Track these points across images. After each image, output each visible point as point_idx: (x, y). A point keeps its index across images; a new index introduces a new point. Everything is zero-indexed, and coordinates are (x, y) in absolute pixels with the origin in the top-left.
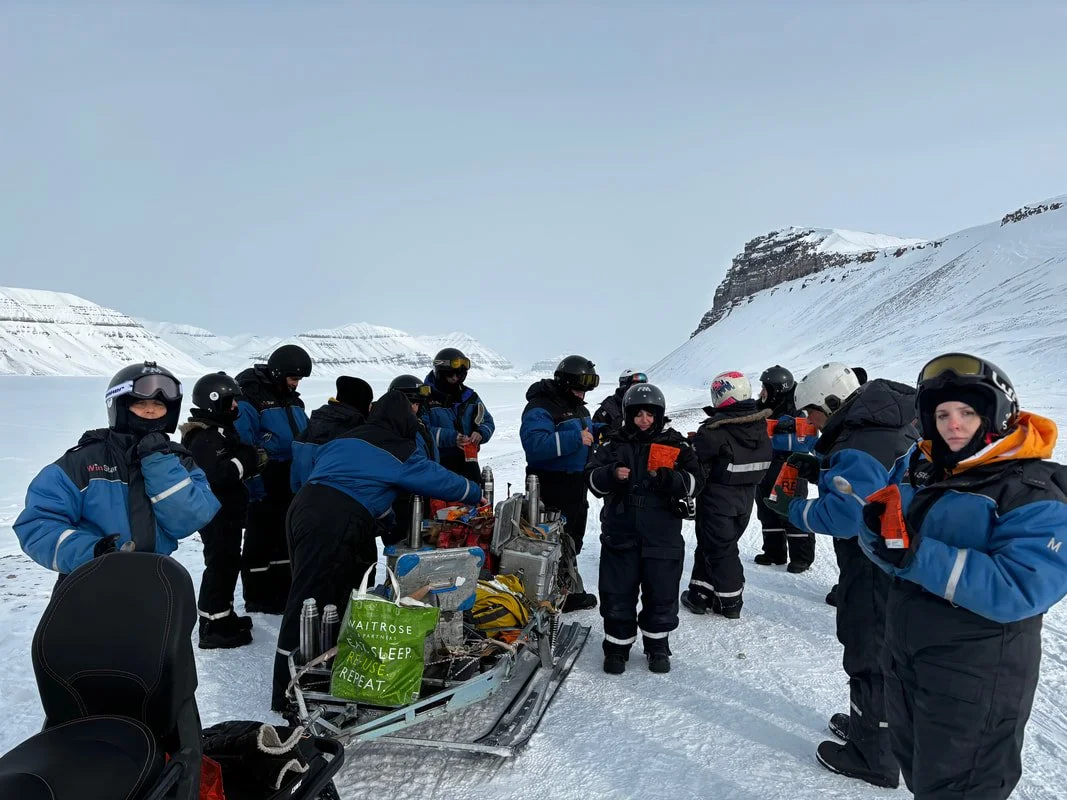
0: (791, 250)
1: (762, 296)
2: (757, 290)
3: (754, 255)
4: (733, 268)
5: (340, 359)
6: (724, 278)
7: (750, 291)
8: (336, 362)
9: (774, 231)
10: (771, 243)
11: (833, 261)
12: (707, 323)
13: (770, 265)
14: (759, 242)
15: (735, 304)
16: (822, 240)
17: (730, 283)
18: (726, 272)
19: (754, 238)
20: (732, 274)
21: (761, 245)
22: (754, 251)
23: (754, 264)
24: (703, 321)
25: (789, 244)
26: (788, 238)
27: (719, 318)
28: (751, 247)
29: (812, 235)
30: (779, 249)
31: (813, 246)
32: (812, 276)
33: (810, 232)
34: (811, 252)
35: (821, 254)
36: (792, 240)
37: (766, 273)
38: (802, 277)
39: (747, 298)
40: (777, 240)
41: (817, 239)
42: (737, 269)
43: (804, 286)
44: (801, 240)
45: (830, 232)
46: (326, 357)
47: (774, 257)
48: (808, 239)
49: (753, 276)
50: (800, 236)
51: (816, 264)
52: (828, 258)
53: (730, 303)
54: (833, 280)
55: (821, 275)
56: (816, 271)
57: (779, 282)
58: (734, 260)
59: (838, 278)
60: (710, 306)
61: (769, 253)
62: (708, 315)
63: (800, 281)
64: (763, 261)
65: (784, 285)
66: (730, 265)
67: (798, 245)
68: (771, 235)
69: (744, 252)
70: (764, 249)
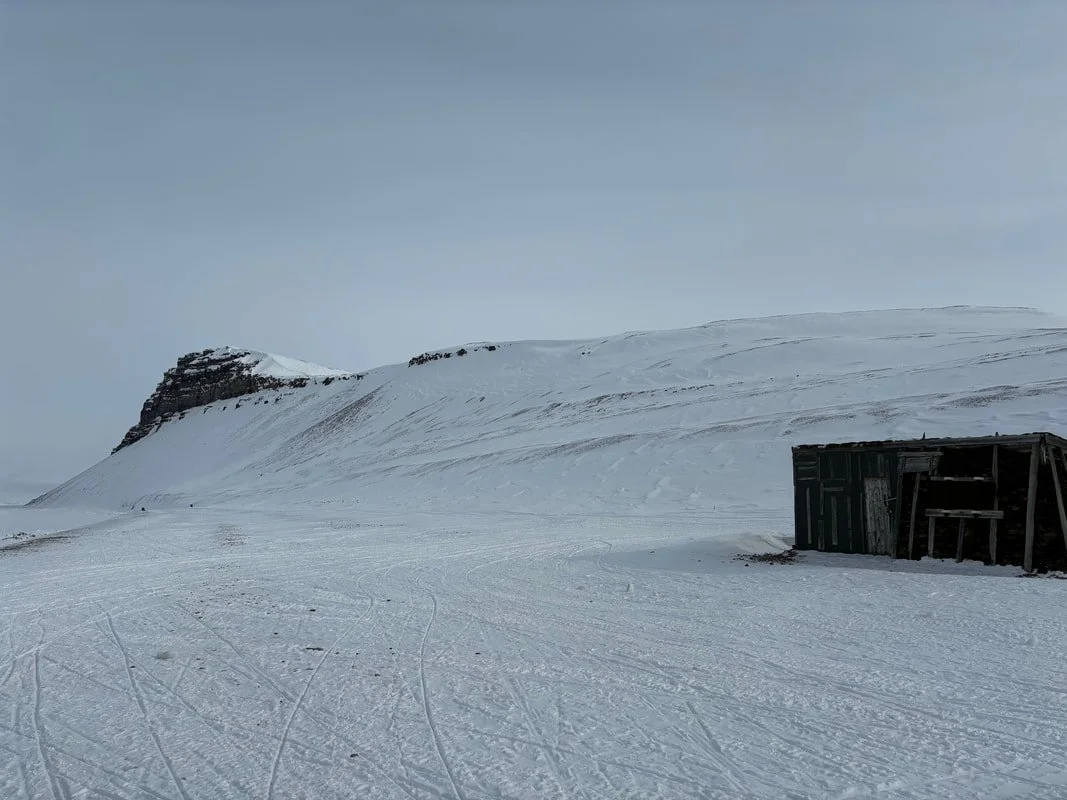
0: (226, 369)
1: (195, 414)
2: (189, 407)
3: (186, 372)
4: (165, 382)
6: (154, 391)
7: (182, 408)
9: (209, 348)
10: (206, 360)
11: (267, 384)
12: (131, 438)
13: (203, 383)
14: (194, 359)
15: (164, 419)
16: (257, 363)
17: (160, 397)
18: (156, 386)
19: (187, 353)
20: (162, 388)
21: (194, 362)
22: (188, 367)
23: (187, 380)
24: (128, 435)
25: (225, 363)
26: (224, 357)
27: (145, 433)
28: (184, 362)
29: (247, 356)
30: (214, 368)
31: (248, 368)
32: (245, 397)
33: (246, 354)
34: (246, 373)
35: (256, 376)
36: (227, 359)
37: (200, 389)
38: (236, 396)
39: (178, 414)
40: (212, 358)
41: (252, 361)
42: (169, 383)
43: (238, 406)
44: (236, 360)
45: (265, 356)
47: (208, 374)
48: (244, 360)
49: (187, 392)
50: (236, 357)
51: (251, 385)
52: (263, 380)
53: (159, 419)
54: (266, 402)
55: (255, 396)
56: (250, 392)
57: (212, 400)
58: (165, 374)
59: (271, 400)
60: (136, 421)
61: (202, 370)
62: (133, 429)
63: (233, 402)
64: (197, 377)
65: (218, 404)
66: (161, 379)
67: (233, 365)
68: (206, 352)
69: (176, 366)
70: (198, 366)
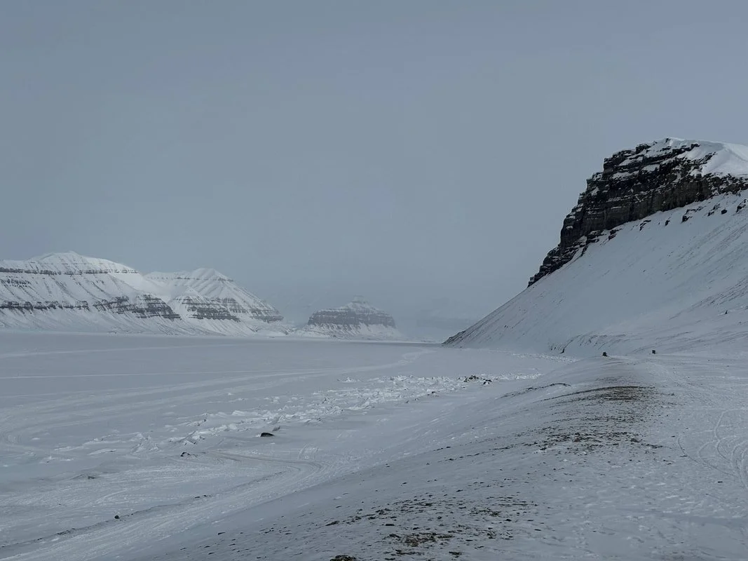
0: (666, 170)
1: (628, 231)
2: (621, 223)
3: (617, 176)
4: (588, 191)
5: (34, 303)
6: (576, 204)
7: (611, 224)
8: (28, 307)
9: (643, 143)
10: (640, 159)
11: (723, 187)
12: (552, 264)
13: (638, 190)
14: (624, 158)
15: (591, 240)
16: (709, 157)
17: (584, 211)
18: (578, 198)
19: (616, 152)
20: (586, 199)
21: (625, 163)
22: (616, 170)
23: (616, 187)
24: (546, 261)
25: (665, 162)
26: (663, 153)
27: (569, 258)
28: (612, 164)
29: (695, 150)
30: (650, 168)
31: (697, 165)
32: (695, 205)
33: (693, 146)
34: (694, 173)
35: (708, 176)
36: (669, 156)
37: (633, 200)
38: (682, 206)
39: (607, 233)
40: (648, 155)
41: (702, 156)
42: (594, 193)
43: (685, 219)
44: (680, 156)
45: (720, 147)
46: (12, 299)
47: (643, 178)
48: (691, 156)
49: (616, 204)
50: (679, 152)
51: (702, 189)
52: (718, 181)
53: (584, 239)
54: (724, 212)
55: (707, 204)
56: (701, 198)
57: (650, 212)
58: (589, 181)
59: (731, 208)
61: (636, 173)
62: (552, 253)
63: (679, 213)
64: (629, 183)
65: (658, 218)
66: (584, 188)
67: (677, 163)
68: (640, 149)
69: (602, 170)
70: (630, 168)
